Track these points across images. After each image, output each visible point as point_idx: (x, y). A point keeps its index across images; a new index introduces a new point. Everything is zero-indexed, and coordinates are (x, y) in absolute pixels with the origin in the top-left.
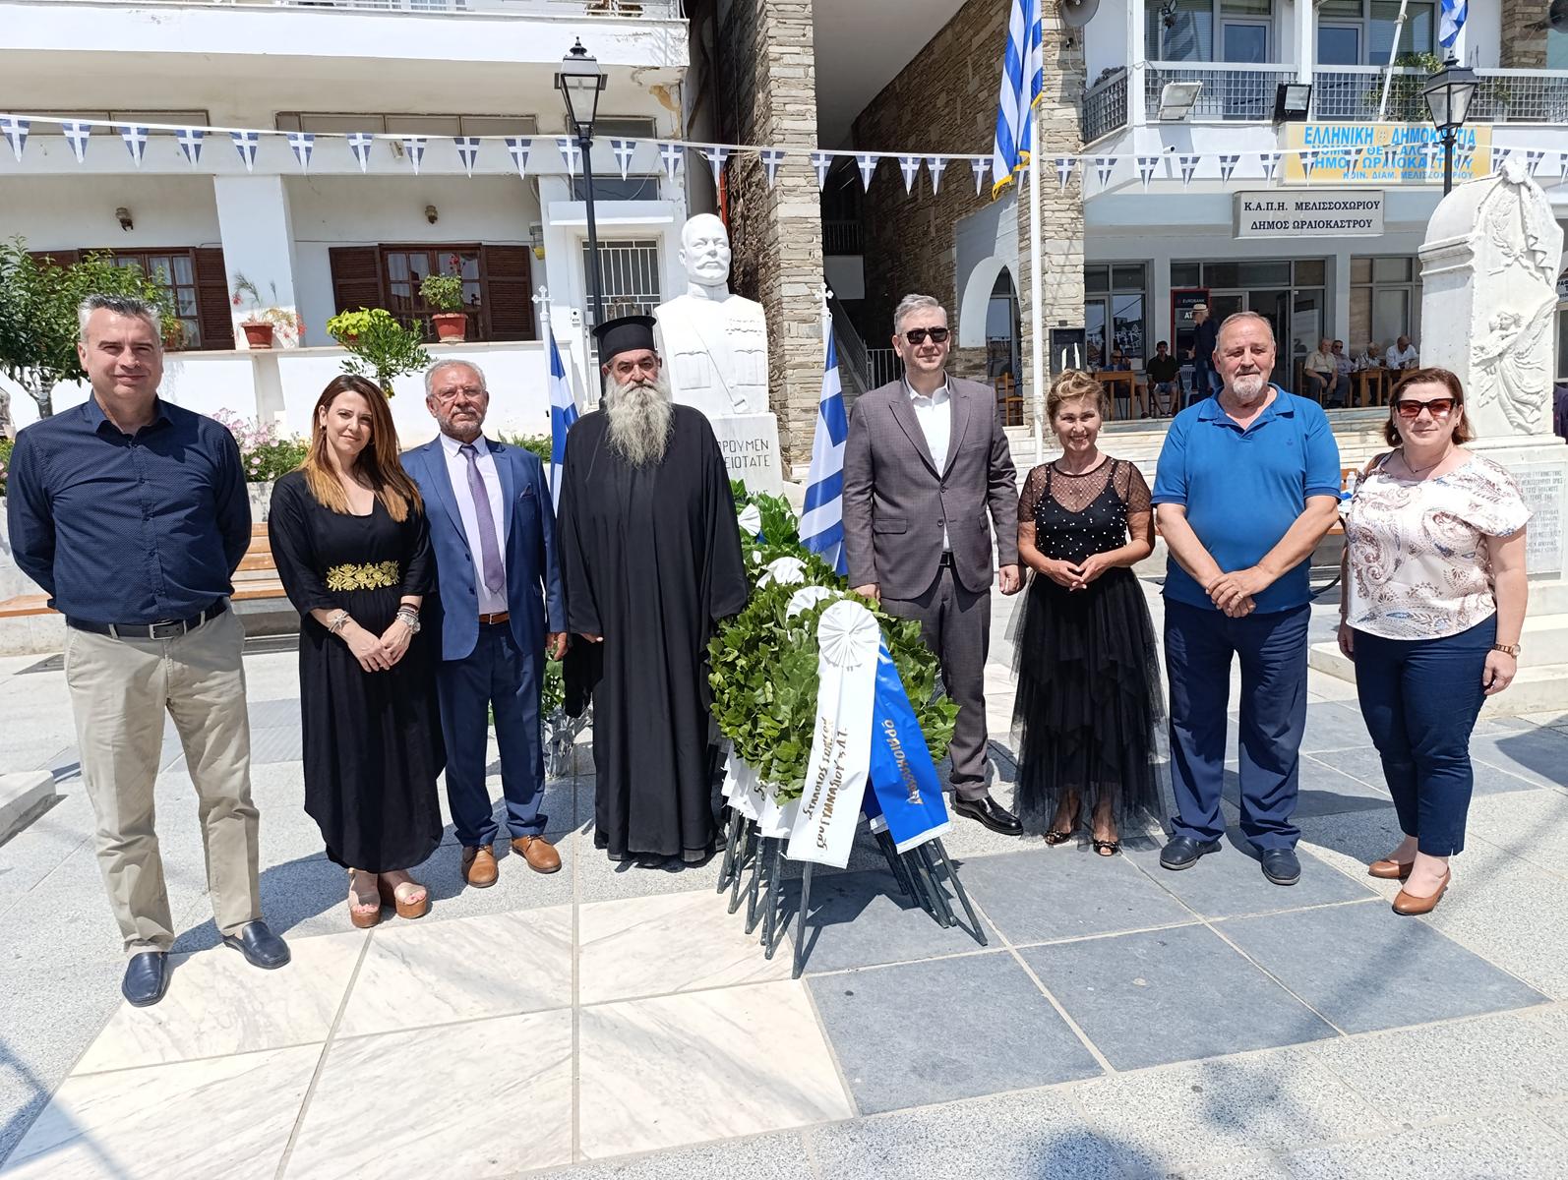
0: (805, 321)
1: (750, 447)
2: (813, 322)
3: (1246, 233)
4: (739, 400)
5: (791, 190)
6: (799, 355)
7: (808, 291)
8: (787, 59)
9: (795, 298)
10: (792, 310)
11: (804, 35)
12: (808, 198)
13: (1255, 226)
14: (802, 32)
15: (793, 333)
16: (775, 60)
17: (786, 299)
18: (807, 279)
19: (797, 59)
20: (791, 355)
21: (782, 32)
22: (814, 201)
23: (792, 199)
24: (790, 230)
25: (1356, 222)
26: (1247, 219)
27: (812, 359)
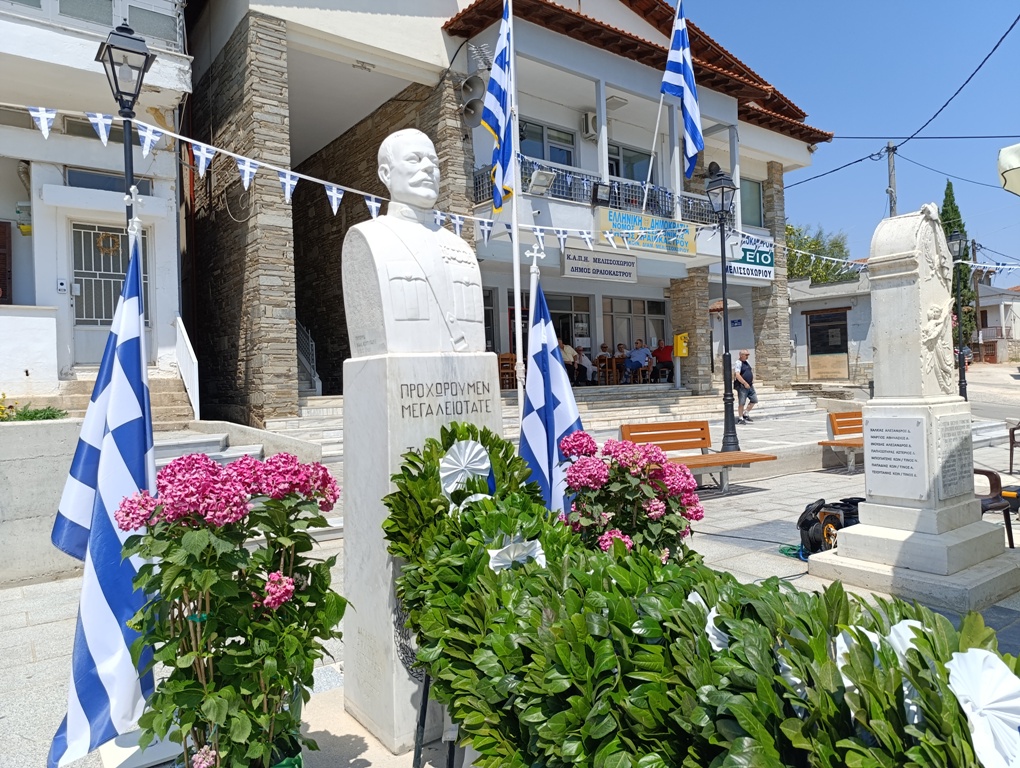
0: (278, 306)
1: (471, 390)
2: (285, 306)
3: (568, 273)
4: (459, 337)
5: (270, 205)
6: (273, 332)
7: (281, 283)
8: (267, 108)
9: (271, 287)
10: (267, 296)
11: (281, 94)
12: (282, 213)
13: (573, 270)
14: (279, 92)
15: (269, 314)
16: (257, 107)
17: (263, 287)
18: (281, 273)
19: (275, 110)
20: (267, 332)
21: (264, 88)
22: (288, 216)
23: (269, 212)
24: (268, 235)
25: (624, 273)
26: (569, 264)
27: (284, 335)
